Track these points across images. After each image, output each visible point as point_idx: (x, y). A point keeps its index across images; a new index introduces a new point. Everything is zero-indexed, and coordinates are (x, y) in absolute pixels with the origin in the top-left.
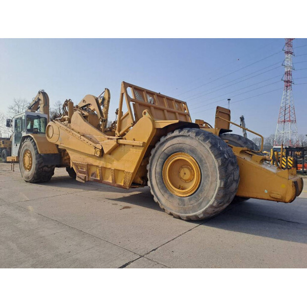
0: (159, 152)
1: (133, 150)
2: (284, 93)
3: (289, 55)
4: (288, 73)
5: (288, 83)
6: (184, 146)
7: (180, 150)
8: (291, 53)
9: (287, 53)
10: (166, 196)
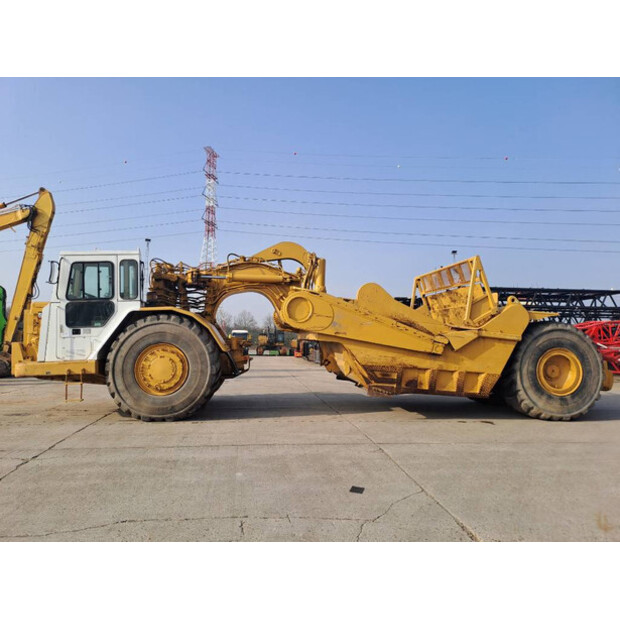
0: (532, 347)
1: (498, 346)
2: (205, 241)
3: (212, 181)
4: (210, 210)
5: (211, 226)
6: (563, 341)
7: (559, 345)
8: (215, 179)
9: (209, 176)
10: (544, 398)
